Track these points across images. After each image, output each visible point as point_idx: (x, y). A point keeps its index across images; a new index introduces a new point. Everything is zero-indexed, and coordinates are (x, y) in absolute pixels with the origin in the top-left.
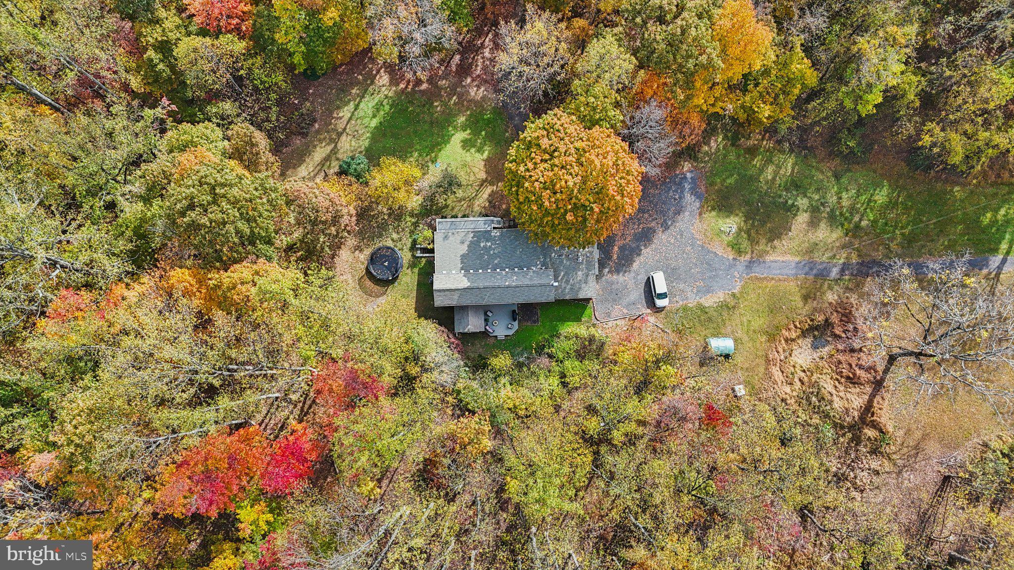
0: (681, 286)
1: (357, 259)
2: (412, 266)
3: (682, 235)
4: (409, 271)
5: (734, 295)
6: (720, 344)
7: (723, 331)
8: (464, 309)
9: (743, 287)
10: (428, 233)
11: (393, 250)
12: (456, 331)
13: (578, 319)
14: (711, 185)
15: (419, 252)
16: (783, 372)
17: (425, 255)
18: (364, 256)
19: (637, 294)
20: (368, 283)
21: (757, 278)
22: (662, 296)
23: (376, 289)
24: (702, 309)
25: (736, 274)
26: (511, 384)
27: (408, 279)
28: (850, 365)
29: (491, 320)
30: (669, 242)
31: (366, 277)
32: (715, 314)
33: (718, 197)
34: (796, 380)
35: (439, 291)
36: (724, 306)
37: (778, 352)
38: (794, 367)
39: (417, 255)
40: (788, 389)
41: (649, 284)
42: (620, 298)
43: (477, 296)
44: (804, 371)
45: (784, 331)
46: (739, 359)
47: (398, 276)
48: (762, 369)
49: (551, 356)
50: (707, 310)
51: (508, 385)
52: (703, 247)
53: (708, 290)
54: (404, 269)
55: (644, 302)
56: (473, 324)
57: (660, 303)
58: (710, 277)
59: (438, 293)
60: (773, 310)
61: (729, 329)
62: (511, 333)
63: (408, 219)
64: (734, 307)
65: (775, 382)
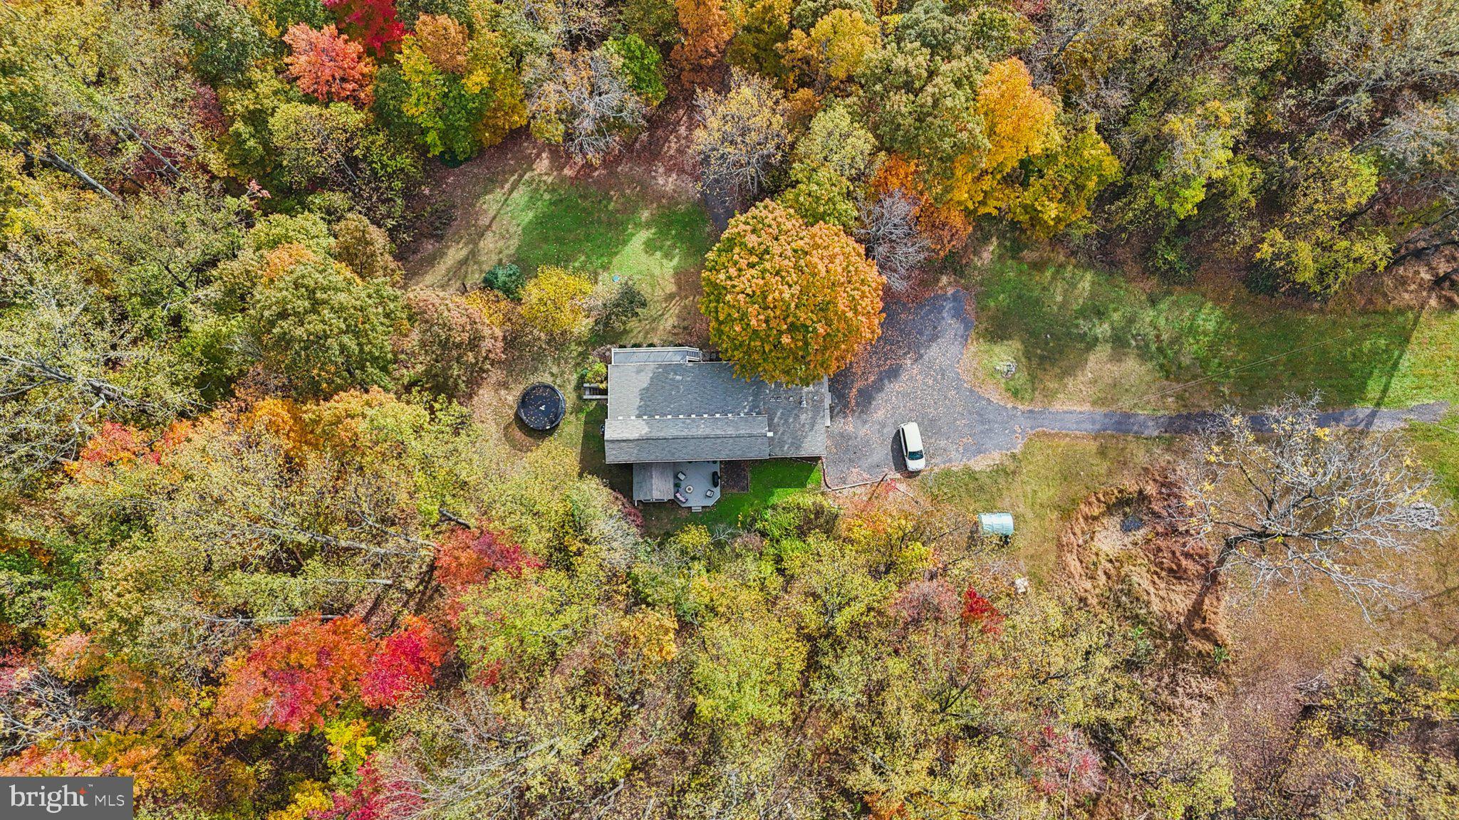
0: (943, 443)
1: (503, 402)
2: (577, 410)
3: (943, 375)
4: (572, 418)
5: (1014, 456)
6: (996, 522)
7: (999, 505)
8: (646, 467)
9: (1026, 446)
10: (599, 367)
11: (553, 389)
12: (636, 498)
13: (802, 485)
14: (982, 309)
15: (587, 392)
16: (1081, 562)
17: (594, 397)
18: (512, 397)
19: (882, 452)
20: (518, 434)
21: (1045, 434)
22: (915, 456)
23: (528, 441)
24: (972, 475)
25: (1017, 428)
26: (708, 571)
27: (572, 427)
28: (1173, 553)
29: (683, 486)
30: (924, 384)
31: (514, 426)
32: (988, 481)
33: (992, 325)
34: (1100, 572)
35: (612, 441)
36: (1000, 471)
37: (1074, 534)
38: (1097, 554)
39: (585, 397)
40: (1088, 585)
41: (899, 440)
42: (859, 459)
43: (663, 449)
44: (1111, 561)
45: (1082, 506)
46: (1020, 542)
47: (558, 425)
48: (1052, 557)
49: (764, 534)
50: (977, 476)
51: (704, 572)
52: (971, 391)
53: (979, 449)
54: (567, 415)
55: (892, 464)
56: (659, 489)
57: (913, 465)
58: (982, 432)
59: (611, 445)
60: (1067, 477)
61: (1007, 502)
62: (710, 503)
63: (573, 347)
64: (1014, 473)
65: (1071, 575)
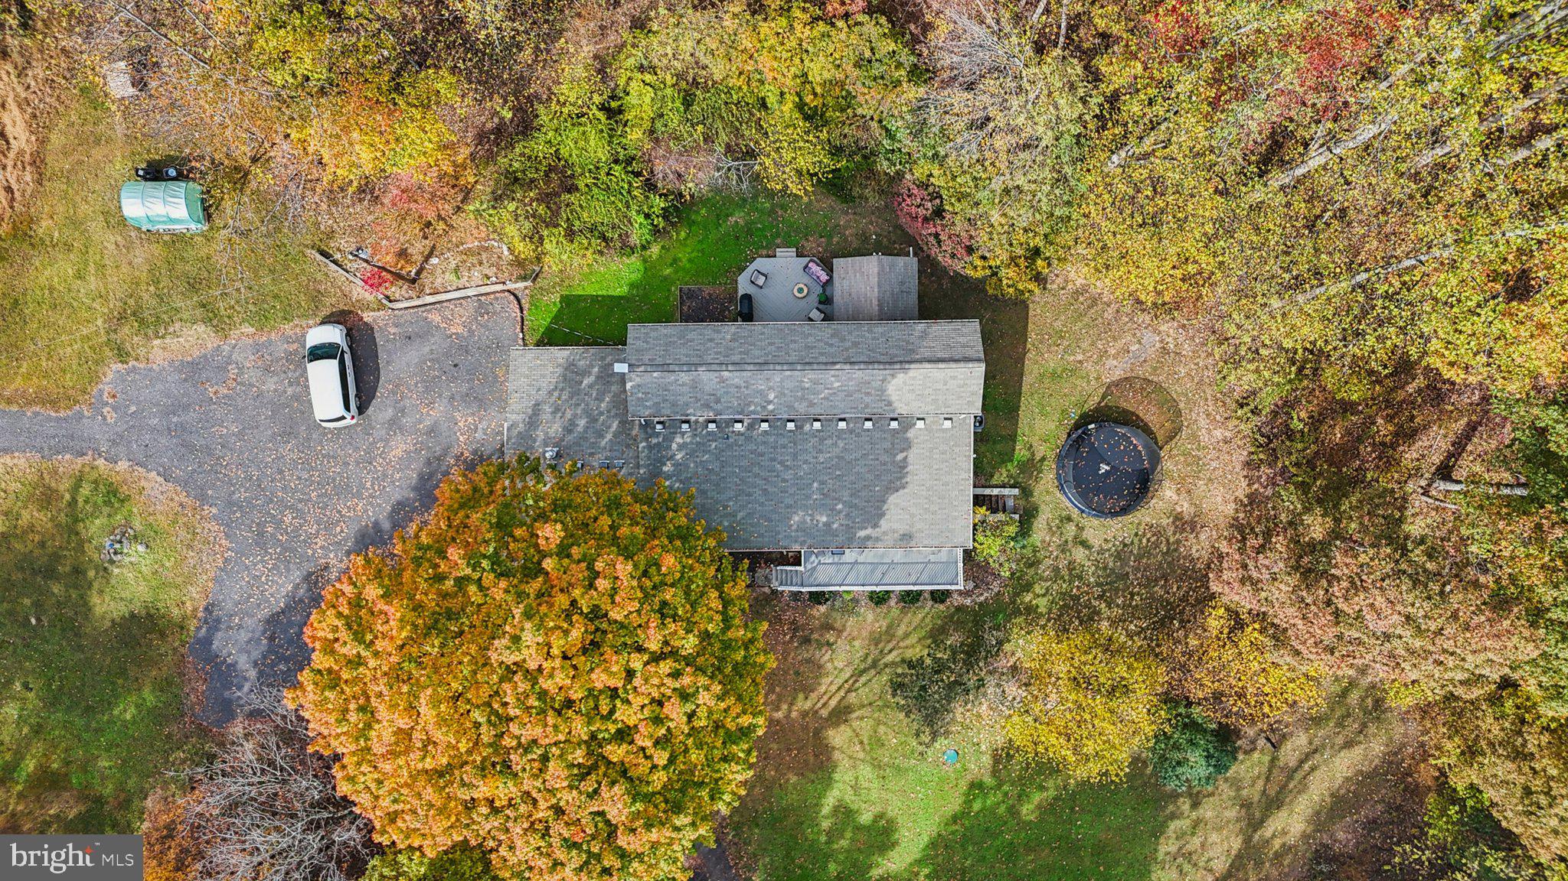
0: (271, 385)
1: (1184, 488)
2: (1031, 466)
3: (261, 534)
4: (1041, 450)
5: (122, 355)
7: (156, 249)
8: (889, 314)
9: (94, 378)
10: (991, 548)
11: (1083, 509)
12: (912, 259)
13: (570, 303)
14: (169, 682)
15: (1010, 503)
17: (996, 492)
18: (1167, 497)
19: (399, 367)
20: (1151, 416)
21: (55, 403)
22: (320, 353)
23: (1130, 401)
24: (211, 315)
25: (111, 417)
27: (1041, 429)
29: (814, 299)
30: (300, 514)
31: (1162, 434)
32: (178, 301)
33: (149, 646)
35: (967, 360)
36: (151, 322)
39: (1016, 491)
41: (360, 389)
42: (447, 355)
43: (856, 344)
46: (119, 167)
47: (1069, 435)
48: (56, 139)
50: (199, 312)
52: (203, 498)
53: (194, 370)
54: (1051, 455)
55: (380, 341)
56: (865, 276)
57: (333, 335)
58: (186, 408)
59: (970, 353)
60: (12, 309)
61: (140, 256)
62: (761, 263)
63: (1042, 604)
64: (122, 318)
